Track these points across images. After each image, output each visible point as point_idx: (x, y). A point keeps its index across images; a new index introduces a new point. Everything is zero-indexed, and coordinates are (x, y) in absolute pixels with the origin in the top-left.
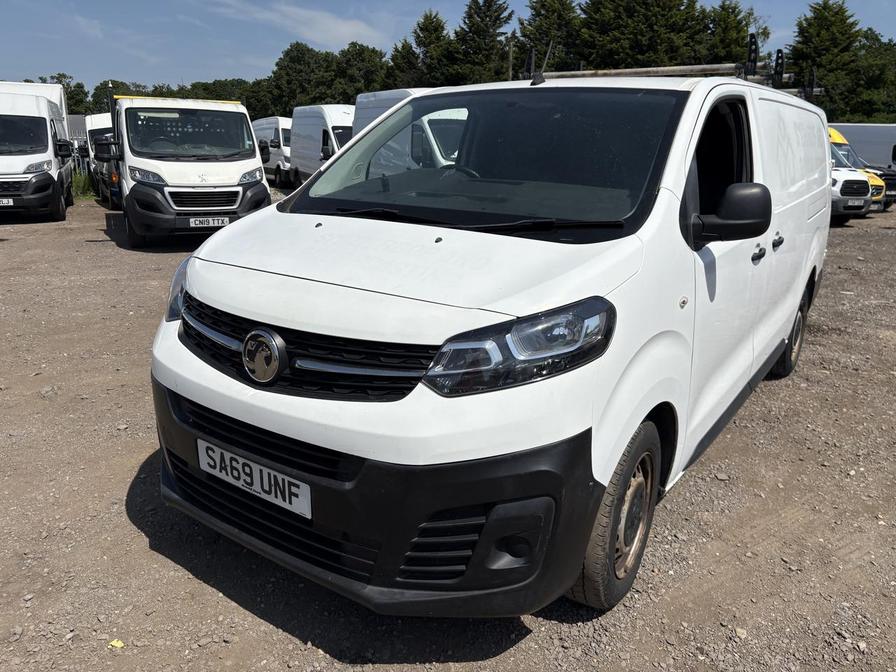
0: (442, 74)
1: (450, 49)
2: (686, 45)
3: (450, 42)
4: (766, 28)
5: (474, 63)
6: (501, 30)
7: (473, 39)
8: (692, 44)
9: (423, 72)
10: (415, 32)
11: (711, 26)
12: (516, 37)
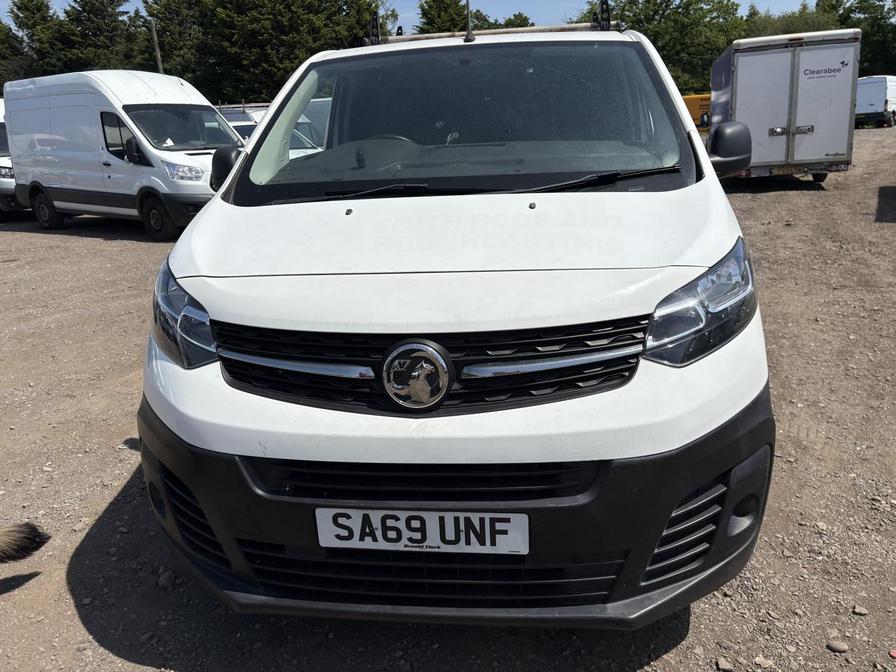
0: (59, 59)
1: (64, 31)
2: (325, 25)
3: (61, 23)
4: (393, 10)
5: (97, 46)
6: (121, 9)
7: (89, 20)
8: (331, 25)
9: (33, 59)
10: (12, 12)
11: (345, 8)
12: (142, 17)
